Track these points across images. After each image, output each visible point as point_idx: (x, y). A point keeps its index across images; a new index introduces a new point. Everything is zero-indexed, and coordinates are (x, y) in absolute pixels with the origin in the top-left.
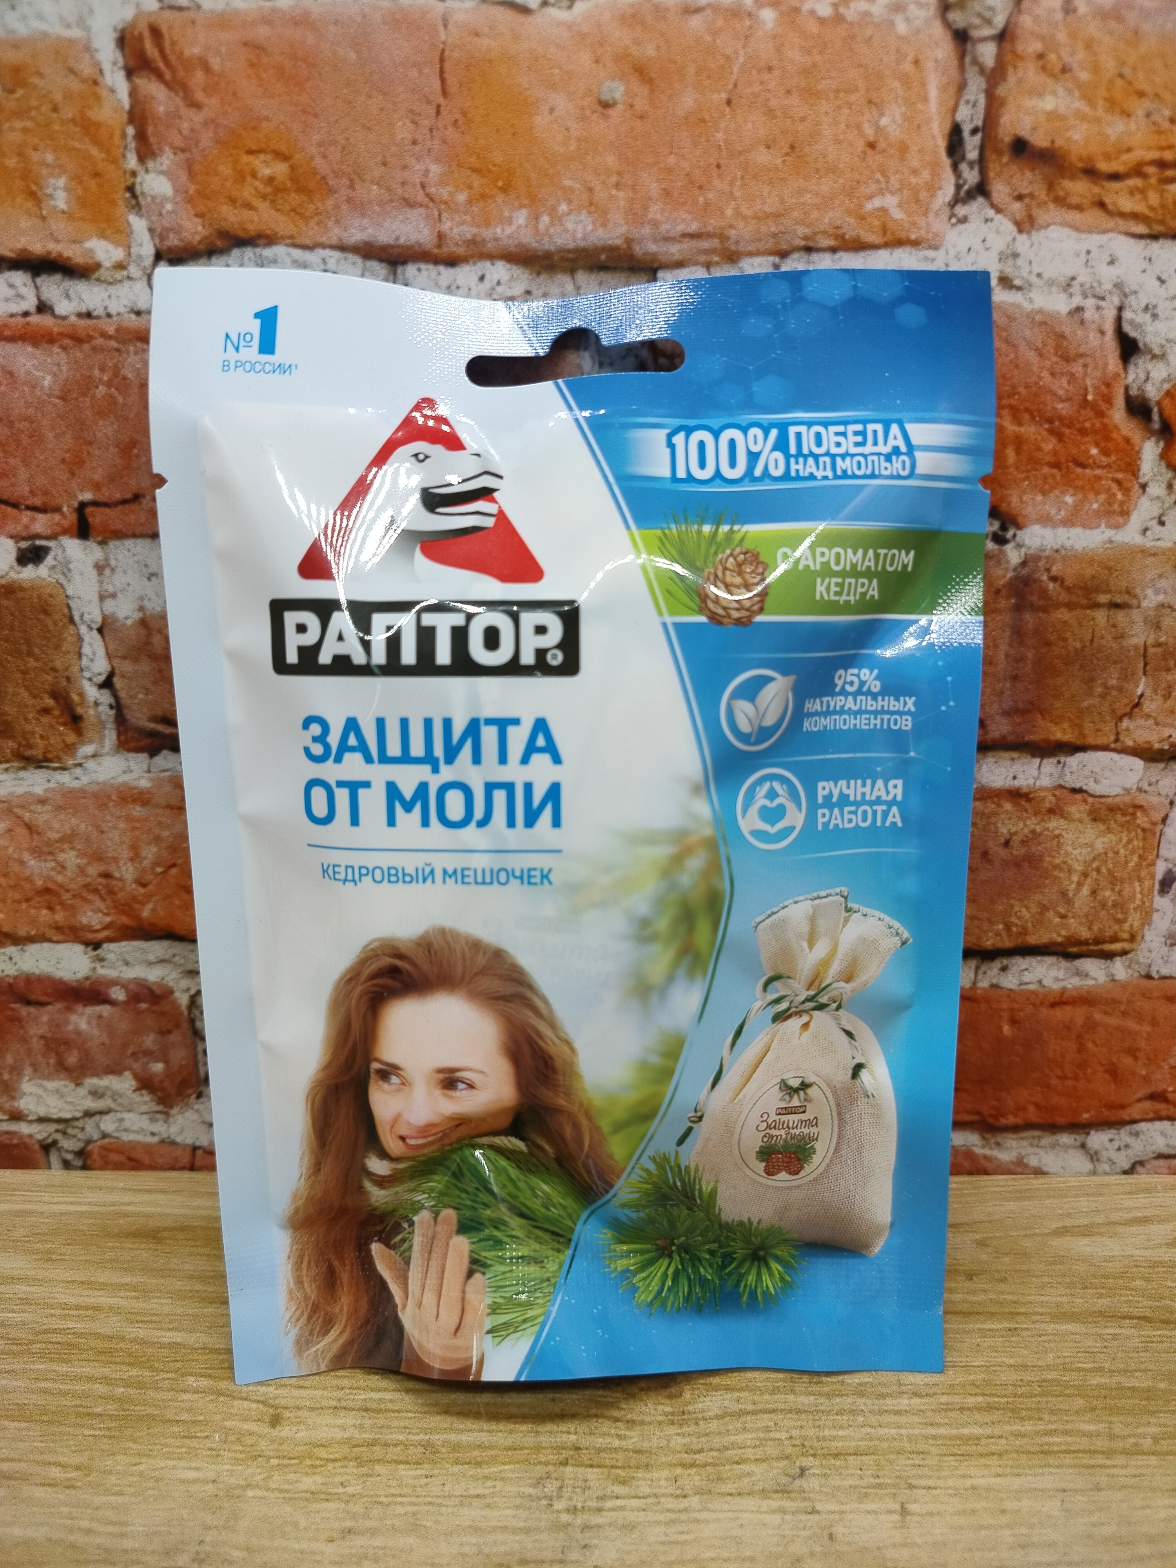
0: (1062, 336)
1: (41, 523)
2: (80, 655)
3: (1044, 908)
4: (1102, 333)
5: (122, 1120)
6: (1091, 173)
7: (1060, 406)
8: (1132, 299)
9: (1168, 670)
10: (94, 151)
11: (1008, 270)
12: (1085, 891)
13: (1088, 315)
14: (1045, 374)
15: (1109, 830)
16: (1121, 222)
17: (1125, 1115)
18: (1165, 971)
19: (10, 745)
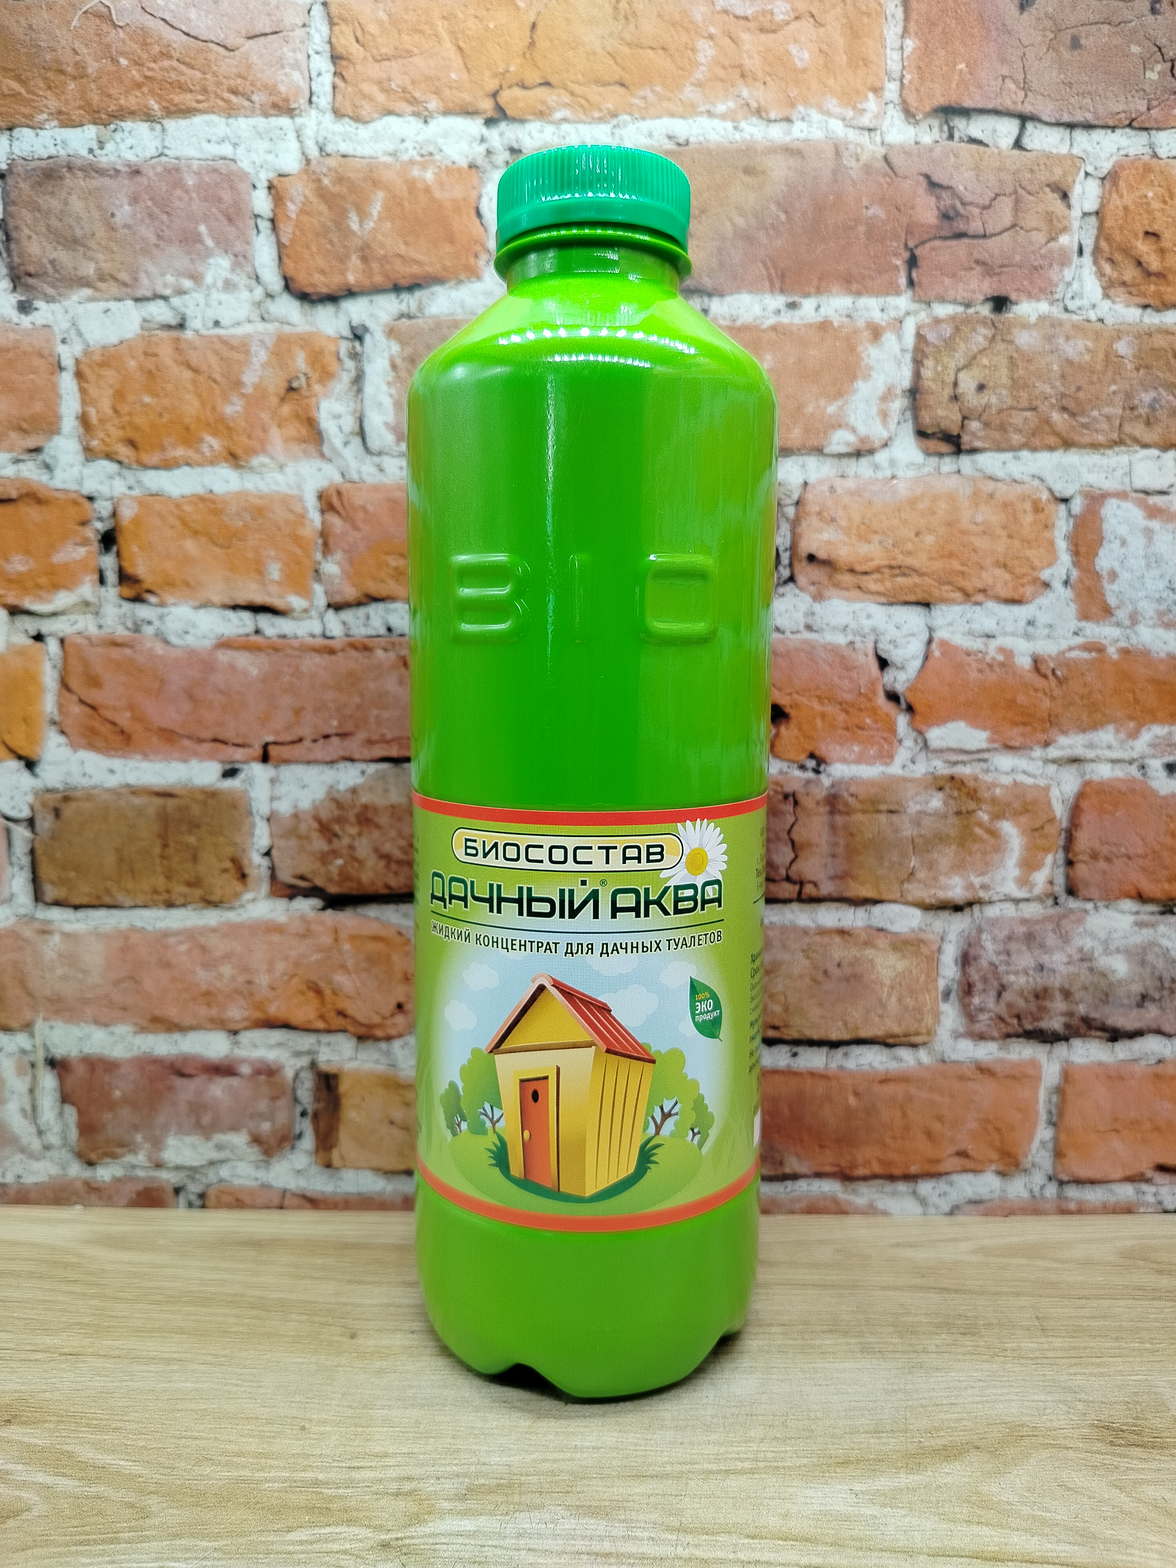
0: (843, 657)
1: (239, 754)
2: (252, 835)
3: (868, 1011)
4: (866, 655)
5: (236, 1167)
6: (852, 571)
7: (845, 696)
8: (882, 637)
9: (928, 851)
10: (298, 551)
11: (810, 621)
12: (894, 999)
13: (858, 645)
14: (836, 679)
15: (904, 957)
16: (871, 597)
17: (941, 1168)
18: (954, 1057)
19: (198, 893)
